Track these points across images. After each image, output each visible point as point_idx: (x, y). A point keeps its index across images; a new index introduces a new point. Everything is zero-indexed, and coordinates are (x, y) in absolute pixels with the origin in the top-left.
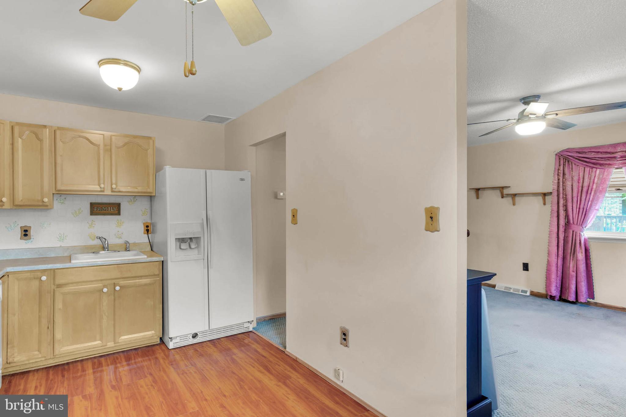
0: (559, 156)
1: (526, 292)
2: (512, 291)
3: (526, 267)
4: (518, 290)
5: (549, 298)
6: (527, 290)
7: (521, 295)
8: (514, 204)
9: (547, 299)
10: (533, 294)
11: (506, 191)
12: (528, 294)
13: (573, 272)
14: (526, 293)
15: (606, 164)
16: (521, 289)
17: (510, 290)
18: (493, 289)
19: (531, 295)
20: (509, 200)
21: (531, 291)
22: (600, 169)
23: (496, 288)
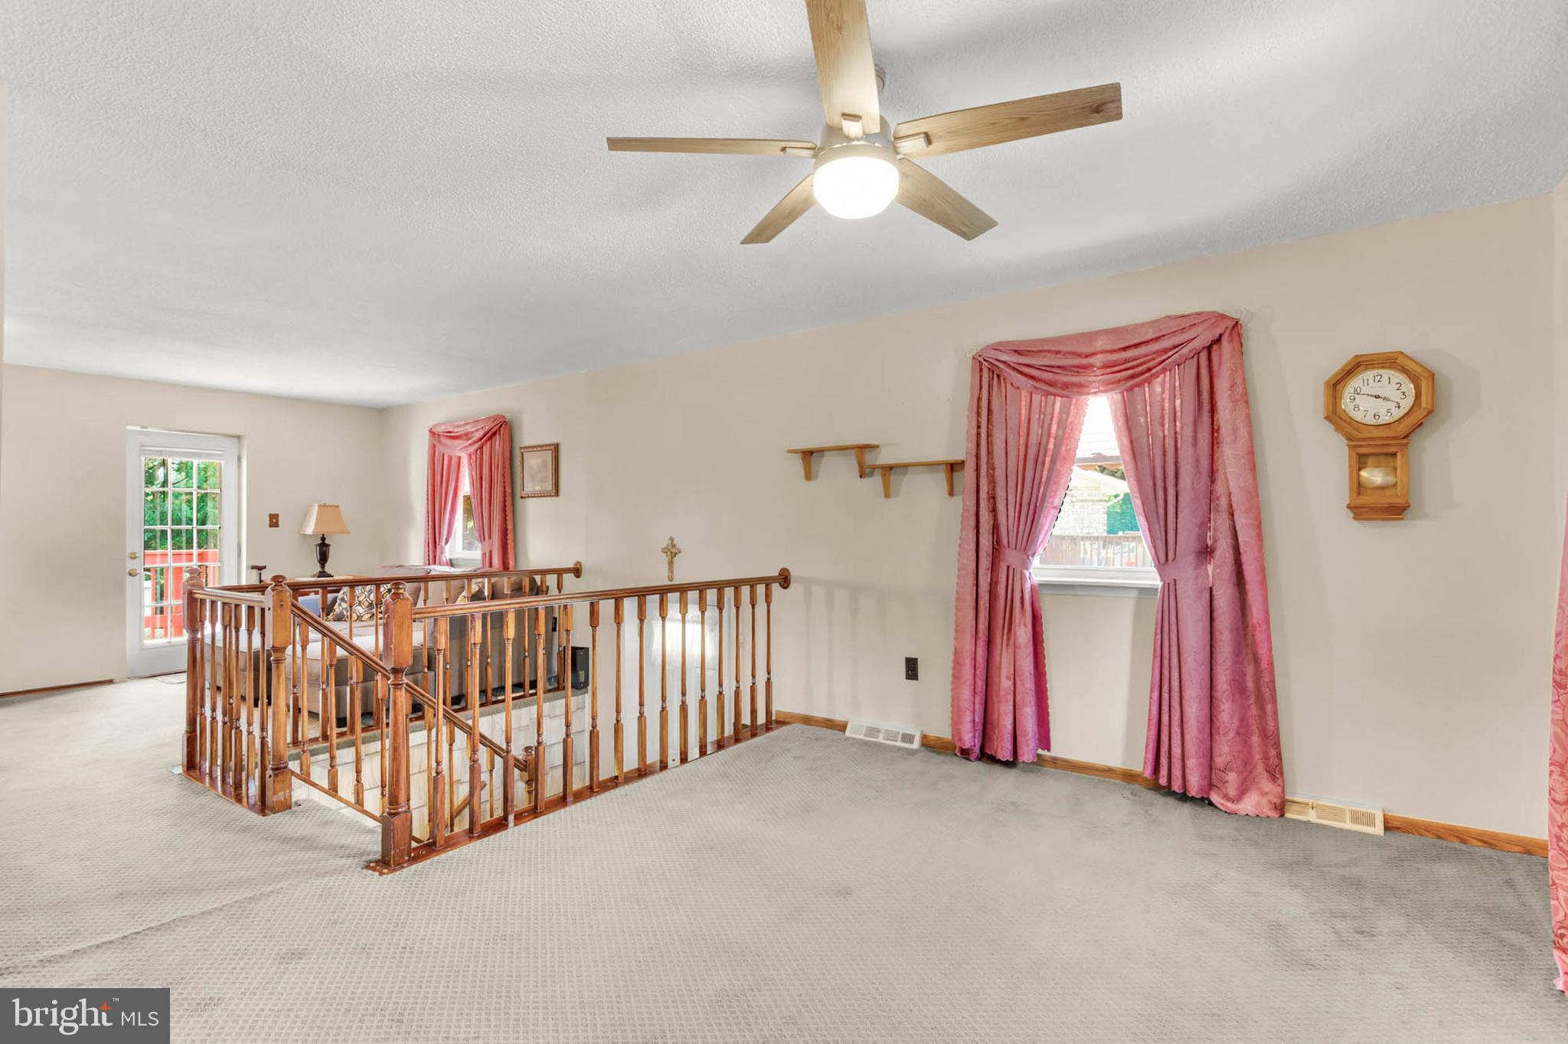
0: (980, 362)
2: (880, 739)
3: (912, 669)
5: (958, 755)
6: (914, 734)
7: (901, 748)
8: (888, 495)
10: (926, 744)
11: (870, 459)
12: (916, 745)
13: (1008, 678)
14: (913, 743)
15: (1073, 385)
16: (901, 732)
17: (877, 737)
18: (840, 734)
19: (922, 749)
20: (876, 481)
21: (924, 737)
22: (1062, 397)
23: (848, 733)
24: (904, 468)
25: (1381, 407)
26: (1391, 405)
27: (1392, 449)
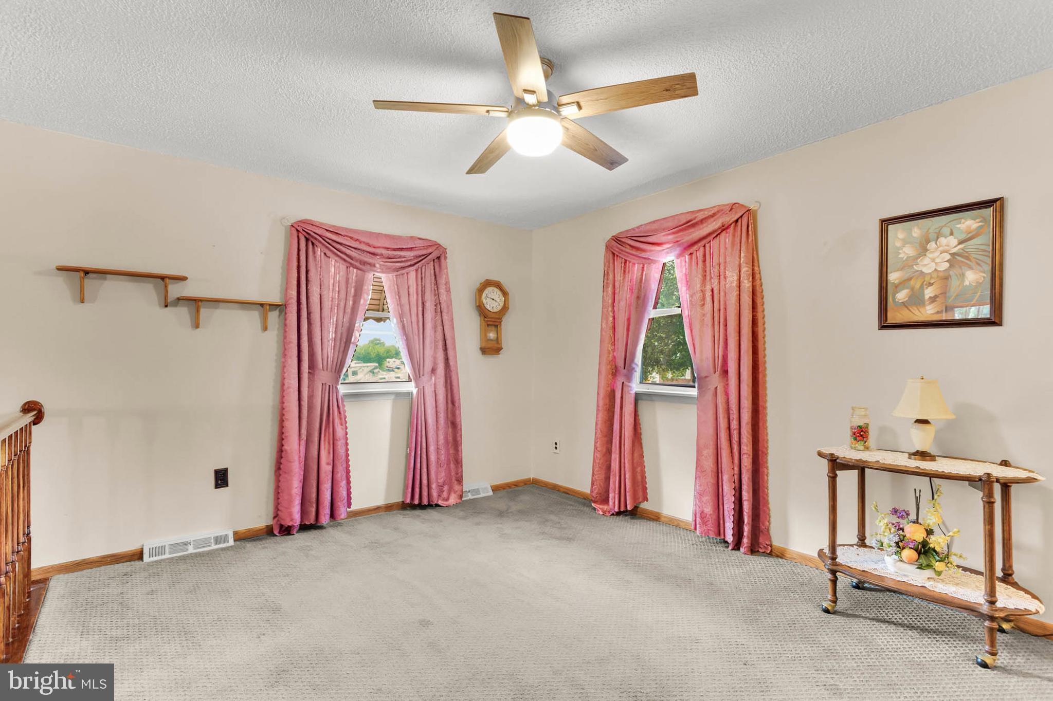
0: (297, 230)
1: (224, 539)
2: (191, 550)
3: (221, 479)
4: (206, 542)
5: (278, 535)
6: (226, 533)
7: (217, 550)
8: (196, 325)
9: (275, 537)
10: (243, 537)
11: (175, 291)
12: (231, 542)
13: (328, 464)
14: (227, 541)
15: (370, 264)
16: (213, 536)
17: (187, 550)
18: (137, 564)
19: (238, 543)
20: (183, 312)
21: (235, 533)
22: (358, 269)
23: (146, 558)
24: (216, 302)
25: (495, 304)
26: (497, 304)
27: (497, 324)
